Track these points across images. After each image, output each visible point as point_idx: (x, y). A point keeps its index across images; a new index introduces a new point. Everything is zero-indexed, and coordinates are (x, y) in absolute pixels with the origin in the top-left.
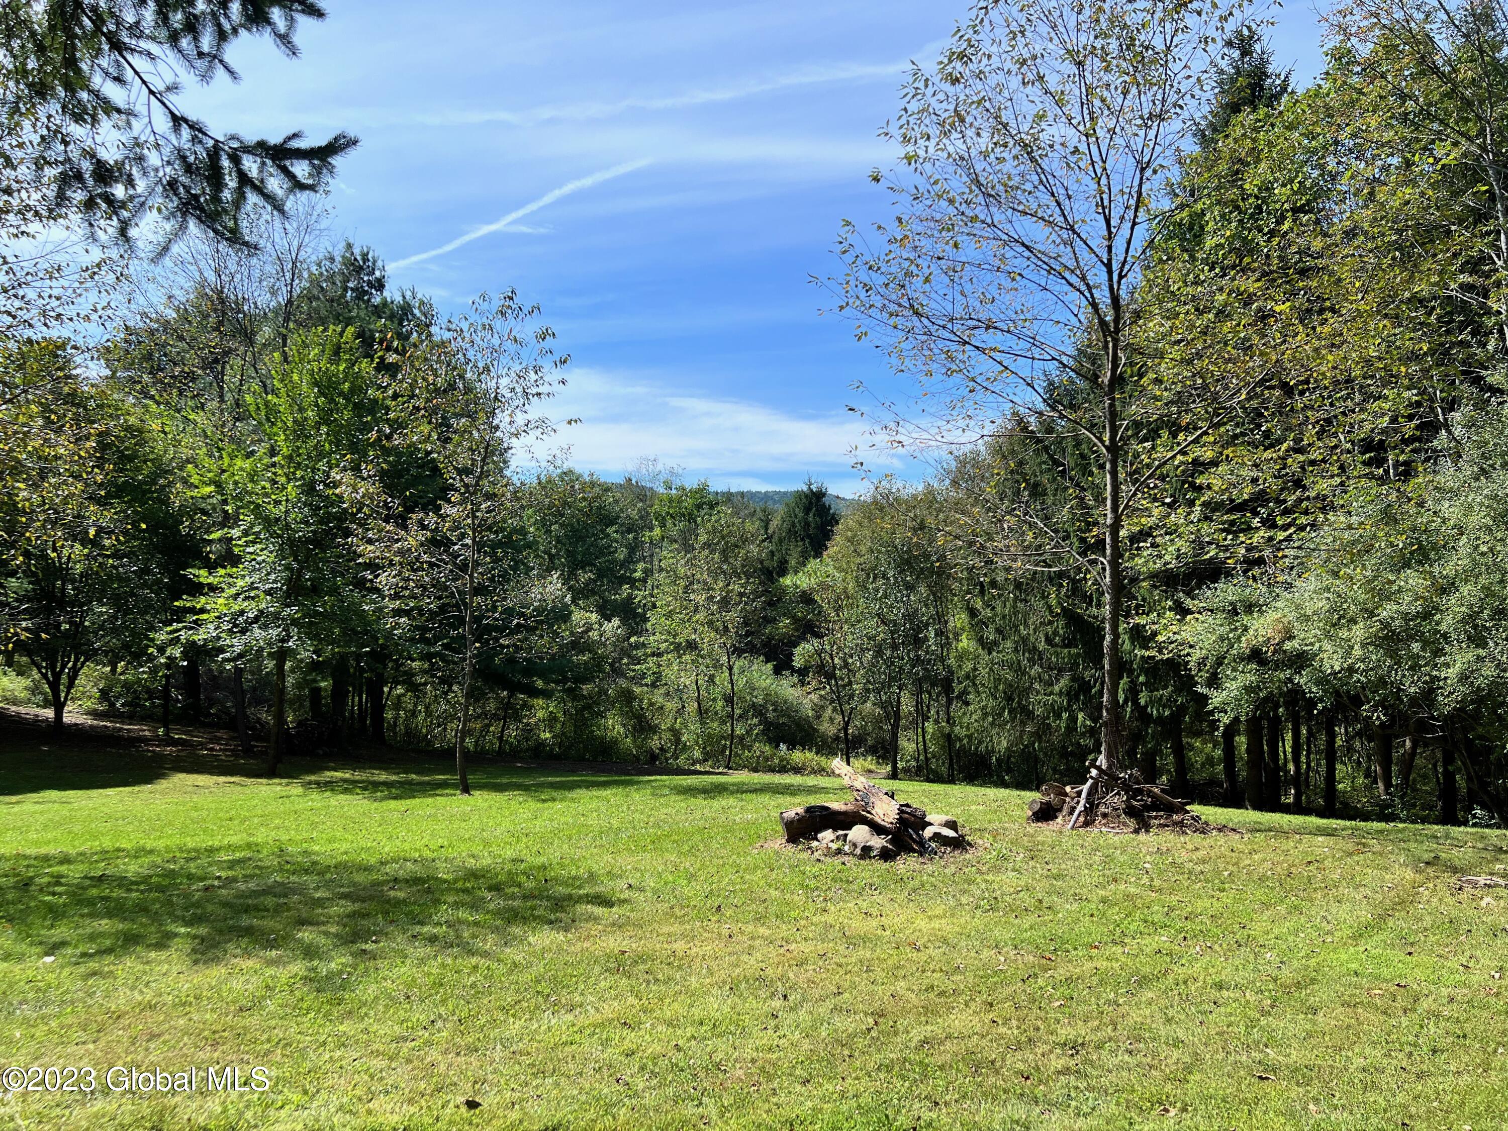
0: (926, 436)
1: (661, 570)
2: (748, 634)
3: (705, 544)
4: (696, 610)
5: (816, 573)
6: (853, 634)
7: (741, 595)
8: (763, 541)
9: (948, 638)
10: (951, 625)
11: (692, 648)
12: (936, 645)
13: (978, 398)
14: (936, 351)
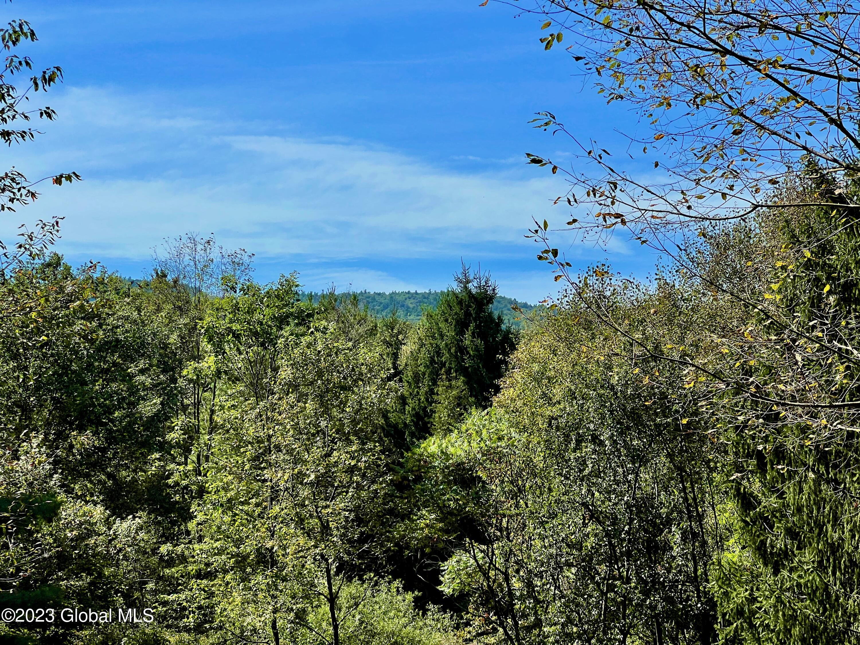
0: (661, 205)
1: (213, 428)
2: (363, 539)
3: (290, 384)
4: (274, 498)
5: (479, 433)
6: (542, 538)
7: (351, 470)
8: (389, 379)
9: (704, 543)
10: (709, 521)
11: (265, 563)
12: (684, 556)
13: (747, 143)
14: (677, 64)
